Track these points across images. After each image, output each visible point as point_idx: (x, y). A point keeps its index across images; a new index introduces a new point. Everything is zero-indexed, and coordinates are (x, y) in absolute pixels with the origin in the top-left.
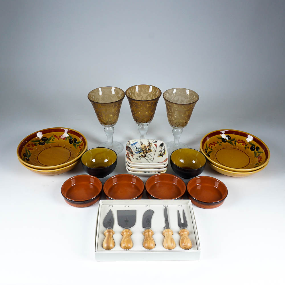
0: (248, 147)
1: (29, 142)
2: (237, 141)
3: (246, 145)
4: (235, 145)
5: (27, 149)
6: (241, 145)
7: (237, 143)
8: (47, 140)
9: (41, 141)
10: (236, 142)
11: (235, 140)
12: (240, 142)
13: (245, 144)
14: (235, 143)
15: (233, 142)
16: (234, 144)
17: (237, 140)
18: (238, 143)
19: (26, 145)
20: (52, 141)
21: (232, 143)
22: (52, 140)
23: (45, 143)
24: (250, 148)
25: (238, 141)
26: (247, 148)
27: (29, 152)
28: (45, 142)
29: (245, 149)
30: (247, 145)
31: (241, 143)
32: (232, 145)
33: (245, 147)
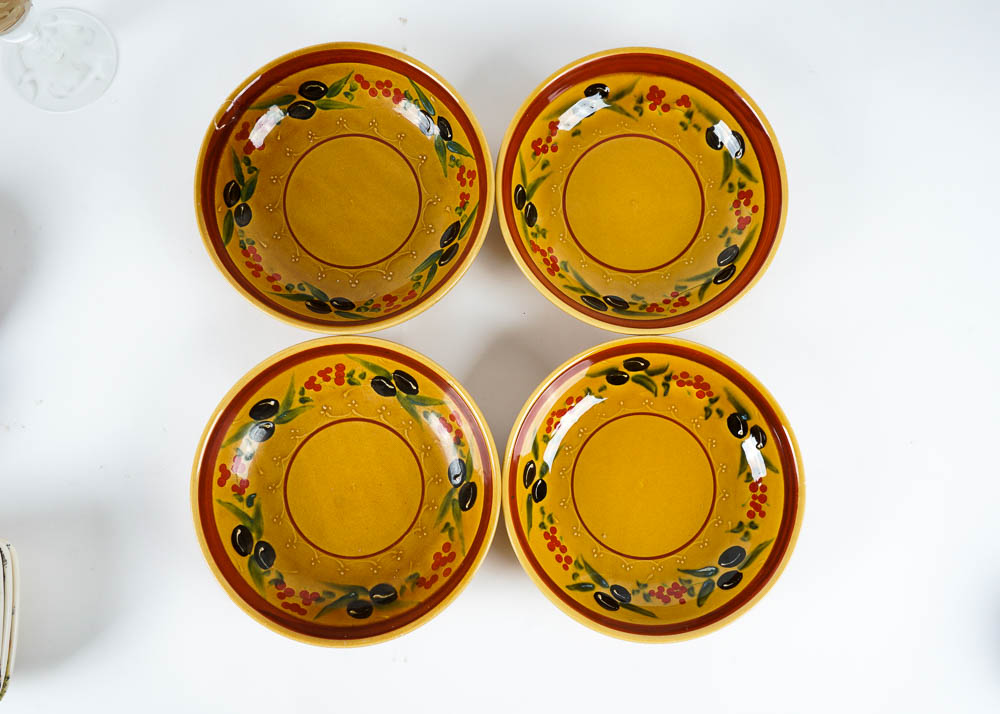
0: (720, 413)
1: (248, 112)
2: (676, 377)
3: (713, 401)
4: (665, 394)
5: (240, 154)
6: (689, 393)
7: (673, 384)
8: (323, 94)
9: (300, 98)
10: (668, 378)
11: (667, 373)
12: (689, 383)
13: (710, 394)
14: (666, 385)
15: (659, 380)
16: (661, 390)
17: (678, 373)
18: (680, 384)
19: (232, 138)
20: (347, 101)
21: (653, 383)
22: (346, 94)
23: (313, 109)
24: (726, 416)
25: (680, 378)
26: (714, 414)
27: (248, 162)
28: (313, 102)
29: (707, 418)
30: (716, 400)
31: (692, 388)
32: (652, 395)
33: (706, 409)
